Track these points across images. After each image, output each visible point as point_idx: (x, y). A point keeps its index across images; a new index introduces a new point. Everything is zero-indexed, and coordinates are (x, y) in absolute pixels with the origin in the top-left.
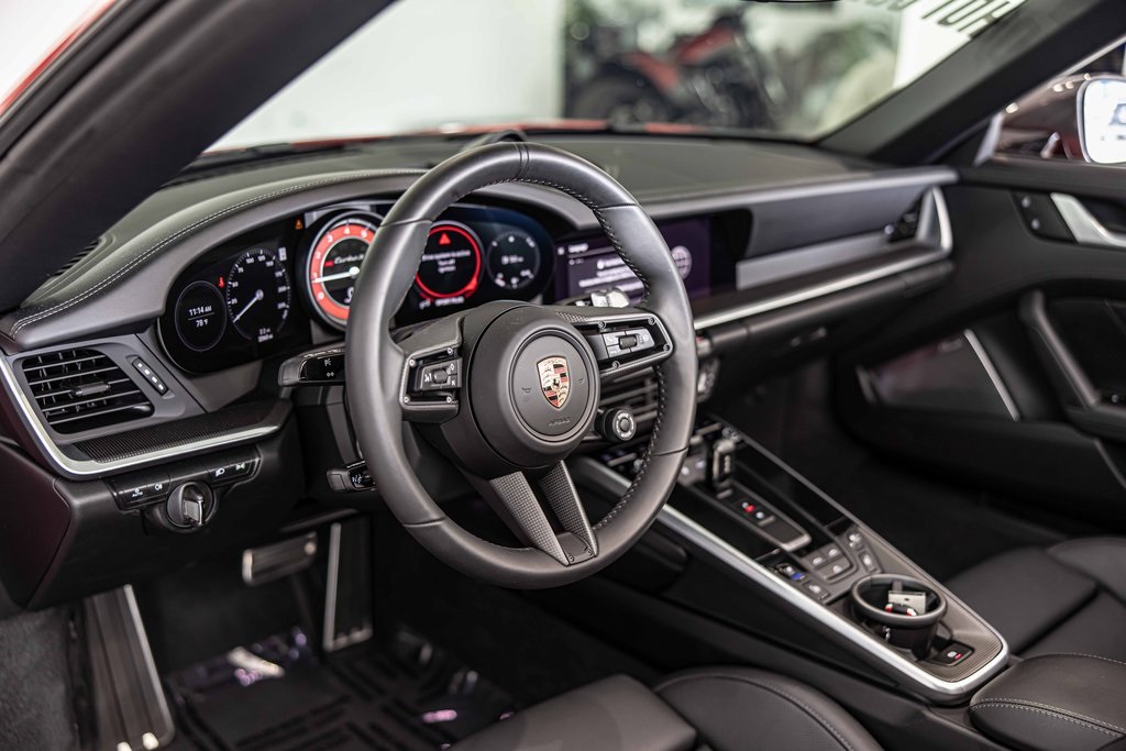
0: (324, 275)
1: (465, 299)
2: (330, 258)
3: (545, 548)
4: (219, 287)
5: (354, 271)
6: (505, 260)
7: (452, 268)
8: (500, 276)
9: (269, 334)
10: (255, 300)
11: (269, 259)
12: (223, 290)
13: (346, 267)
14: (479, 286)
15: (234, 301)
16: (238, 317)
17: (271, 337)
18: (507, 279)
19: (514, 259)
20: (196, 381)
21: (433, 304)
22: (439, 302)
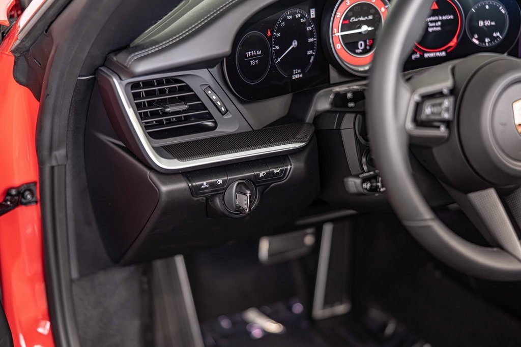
0: (342, 31)
1: (447, 53)
2: (347, 18)
3: (510, 248)
4: (267, 37)
5: (365, 28)
6: (481, 23)
7: (439, 29)
8: (476, 36)
9: (300, 73)
10: (292, 47)
11: (303, 17)
12: (270, 38)
13: (358, 25)
14: (458, 44)
15: (277, 47)
16: (279, 60)
17: (301, 76)
18: (481, 39)
19: (488, 23)
20: (247, 106)
21: (422, 56)
22: (426, 55)
